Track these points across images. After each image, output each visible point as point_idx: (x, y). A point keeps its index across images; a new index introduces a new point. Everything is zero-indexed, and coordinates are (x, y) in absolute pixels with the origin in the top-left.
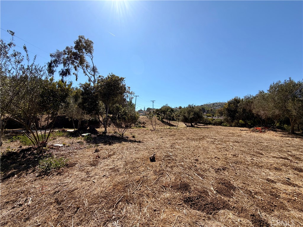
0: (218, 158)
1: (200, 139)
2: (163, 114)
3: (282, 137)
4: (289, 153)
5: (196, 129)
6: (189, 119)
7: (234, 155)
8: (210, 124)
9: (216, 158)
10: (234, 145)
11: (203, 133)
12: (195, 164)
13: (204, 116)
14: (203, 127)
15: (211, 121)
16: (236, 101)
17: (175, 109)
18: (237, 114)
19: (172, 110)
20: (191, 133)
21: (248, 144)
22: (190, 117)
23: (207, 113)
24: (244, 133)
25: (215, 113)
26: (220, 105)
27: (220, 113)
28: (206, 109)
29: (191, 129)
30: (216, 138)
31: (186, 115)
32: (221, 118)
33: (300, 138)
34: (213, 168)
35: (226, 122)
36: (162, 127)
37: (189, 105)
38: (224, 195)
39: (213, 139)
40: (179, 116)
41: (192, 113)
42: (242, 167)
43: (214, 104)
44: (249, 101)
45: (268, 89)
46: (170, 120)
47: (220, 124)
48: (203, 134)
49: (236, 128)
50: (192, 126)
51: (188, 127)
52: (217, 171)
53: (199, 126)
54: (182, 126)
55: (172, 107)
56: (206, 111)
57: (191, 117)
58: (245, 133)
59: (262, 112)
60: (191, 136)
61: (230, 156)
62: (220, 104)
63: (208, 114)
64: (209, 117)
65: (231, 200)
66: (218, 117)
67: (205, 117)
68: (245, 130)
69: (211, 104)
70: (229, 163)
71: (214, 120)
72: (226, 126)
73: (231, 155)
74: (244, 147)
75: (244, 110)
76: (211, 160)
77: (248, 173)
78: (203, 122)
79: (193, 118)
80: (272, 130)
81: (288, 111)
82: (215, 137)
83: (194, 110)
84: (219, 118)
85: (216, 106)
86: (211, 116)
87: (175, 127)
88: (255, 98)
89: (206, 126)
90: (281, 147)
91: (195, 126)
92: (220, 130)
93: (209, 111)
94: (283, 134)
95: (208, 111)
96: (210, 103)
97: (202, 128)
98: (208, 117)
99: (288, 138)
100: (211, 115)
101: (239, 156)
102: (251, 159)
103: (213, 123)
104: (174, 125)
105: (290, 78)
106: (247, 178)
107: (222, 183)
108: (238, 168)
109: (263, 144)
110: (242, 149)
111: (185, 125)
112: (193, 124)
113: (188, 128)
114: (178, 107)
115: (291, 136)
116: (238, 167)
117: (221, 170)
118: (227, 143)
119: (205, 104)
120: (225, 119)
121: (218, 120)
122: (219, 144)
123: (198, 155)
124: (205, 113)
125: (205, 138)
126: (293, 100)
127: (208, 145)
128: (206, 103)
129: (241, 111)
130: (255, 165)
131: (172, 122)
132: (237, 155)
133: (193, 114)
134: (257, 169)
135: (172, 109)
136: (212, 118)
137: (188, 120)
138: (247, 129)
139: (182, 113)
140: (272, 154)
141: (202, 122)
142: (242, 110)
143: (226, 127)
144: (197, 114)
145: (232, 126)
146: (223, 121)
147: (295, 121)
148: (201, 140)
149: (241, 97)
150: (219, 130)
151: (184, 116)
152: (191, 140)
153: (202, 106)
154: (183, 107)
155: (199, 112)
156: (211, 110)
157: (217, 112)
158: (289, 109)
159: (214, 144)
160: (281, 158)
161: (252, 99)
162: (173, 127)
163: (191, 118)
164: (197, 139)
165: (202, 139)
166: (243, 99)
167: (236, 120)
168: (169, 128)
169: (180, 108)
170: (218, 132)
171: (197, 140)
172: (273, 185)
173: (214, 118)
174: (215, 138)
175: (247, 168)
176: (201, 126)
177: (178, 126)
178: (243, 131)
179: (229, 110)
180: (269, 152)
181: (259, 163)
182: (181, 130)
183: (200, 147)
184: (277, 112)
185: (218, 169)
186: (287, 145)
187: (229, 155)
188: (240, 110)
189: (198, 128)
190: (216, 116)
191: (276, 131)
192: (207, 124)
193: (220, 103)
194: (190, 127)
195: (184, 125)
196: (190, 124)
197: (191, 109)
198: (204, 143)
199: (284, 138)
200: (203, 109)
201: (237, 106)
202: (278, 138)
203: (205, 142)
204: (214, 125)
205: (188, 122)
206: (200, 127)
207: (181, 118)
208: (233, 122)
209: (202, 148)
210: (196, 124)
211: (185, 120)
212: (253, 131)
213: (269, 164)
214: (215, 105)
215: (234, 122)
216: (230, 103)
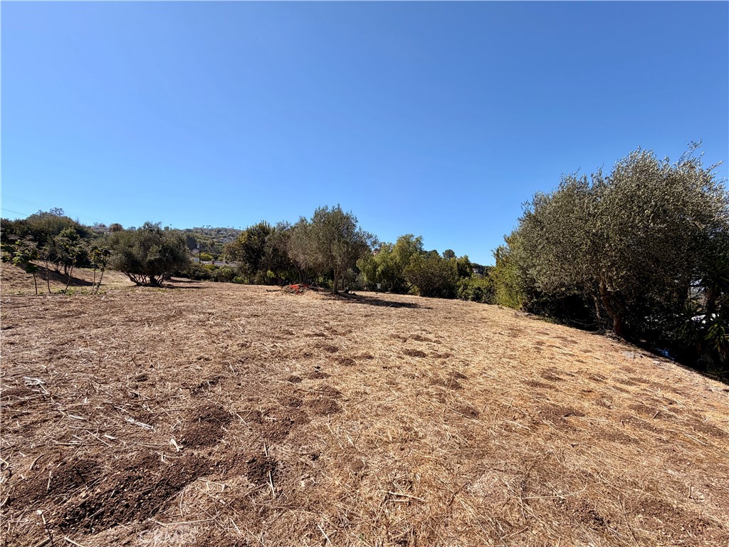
0: (206, 359)
1: (168, 318)
2: (30, 240)
3: (323, 299)
4: (327, 325)
5: (164, 291)
6: (145, 264)
7: (243, 345)
8: (206, 277)
9: (201, 359)
10: (249, 323)
11: (182, 301)
12: (134, 391)
13: (191, 259)
14: (188, 285)
15: (210, 271)
16: (263, 231)
17: (98, 231)
18: (263, 258)
19: (81, 232)
20: (143, 304)
21: (275, 318)
22: (148, 258)
23: (200, 252)
24: (272, 295)
25: (221, 253)
26: (233, 236)
27: (231, 253)
28: (198, 240)
29: (147, 293)
30: (214, 311)
31: (135, 250)
32: (233, 265)
33: (342, 299)
34: (187, 388)
35: (243, 275)
36: (25, 290)
37: (147, 224)
38: (201, 444)
39: (204, 313)
40: (106, 253)
41: (155, 248)
42: (252, 366)
43: (219, 231)
44: (284, 234)
45: (313, 217)
46: (68, 263)
47: (230, 277)
48: (182, 304)
49: (260, 286)
50: (154, 284)
51: (141, 288)
52: (196, 392)
53: (175, 284)
54: (119, 285)
55: (82, 223)
56: (198, 247)
57: (152, 258)
58: (274, 297)
59: (302, 257)
60: (143, 311)
61: (235, 348)
62: (234, 233)
63: (202, 254)
64: (207, 260)
65: (217, 448)
66: (226, 262)
67: (195, 260)
68: (274, 291)
69: (212, 230)
70: (229, 365)
71: (218, 268)
72: (241, 282)
73: (238, 345)
74: (265, 324)
75: (275, 250)
76: (187, 367)
77: (262, 376)
78: (189, 272)
79: (159, 260)
80: (313, 289)
81: (333, 258)
82: (212, 309)
83: (164, 239)
84: (229, 265)
85: (225, 237)
86: (210, 260)
87: (89, 288)
88: (293, 229)
89: (195, 284)
90: (319, 316)
91: (165, 283)
92: (228, 292)
93: (207, 246)
94: (325, 295)
95: (204, 246)
96: (210, 228)
97: (182, 289)
98: (203, 260)
99: (329, 302)
100: (211, 257)
101: (252, 345)
102: (272, 347)
103: (215, 276)
104: (86, 280)
105: (339, 205)
106: (259, 386)
107: (201, 418)
108: (245, 371)
109: (296, 315)
110: (262, 328)
111: (132, 279)
112: (156, 277)
113: (139, 290)
114: (108, 225)
115: (333, 298)
116: (245, 368)
117: (206, 387)
118: (236, 319)
119: (197, 229)
120: (240, 268)
121: (227, 270)
122: (216, 325)
123: (151, 364)
124: (195, 252)
125: (184, 313)
126: (339, 241)
127: (189, 331)
128: (199, 226)
129: (270, 253)
130: (276, 357)
131: (77, 273)
132: (248, 344)
133: (160, 251)
134: (279, 362)
135: (79, 226)
136: (213, 263)
137: (142, 267)
138: (279, 288)
139: (121, 245)
140: (305, 331)
141: (185, 272)
142: (271, 249)
143: (242, 285)
144: (172, 251)
145: (252, 283)
146: (236, 270)
147: (339, 273)
148: (172, 319)
149: (272, 224)
150: (224, 293)
151: (129, 255)
152: (139, 323)
153: (189, 231)
154: (125, 227)
155: (178, 246)
156: (212, 245)
157: (225, 249)
158: (334, 254)
159: (205, 326)
160: (317, 335)
161: (288, 230)
162: (78, 288)
163: (151, 262)
164: (159, 318)
165: (174, 316)
166: (275, 228)
167: (261, 270)
168: (63, 292)
169: (117, 228)
170: (220, 298)
171: (158, 321)
172: (297, 386)
173: (217, 264)
174: (210, 311)
175: (262, 366)
176: (182, 284)
177: (99, 284)
178: (270, 293)
179: (247, 247)
180: (301, 328)
181: (284, 350)
182: (113, 296)
183: (163, 341)
184: (320, 258)
185: (200, 387)
186: (327, 312)
187: (232, 346)
188: (269, 250)
189: (173, 287)
190: (221, 260)
191: (317, 290)
192: (198, 278)
193: (234, 230)
194: (146, 285)
195: (128, 280)
196: (148, 279)
197: (151, 235)
198: (180, 327)
199: (326, 302)
200: (189, 240)
201: (263, 242)
202: (318, 302)
203: (181, 324)
204: (216, 280)
205: (141, 273)
206: (177, 287)
207: (115, 258)
208: (255, 274)
209: (168, 343)
210: (168, 279)
211: (131, 266)
212: (286, 292)
213: (298, 350)
214: (222, 234)
215: (258, 275)
216: (251, 233)
